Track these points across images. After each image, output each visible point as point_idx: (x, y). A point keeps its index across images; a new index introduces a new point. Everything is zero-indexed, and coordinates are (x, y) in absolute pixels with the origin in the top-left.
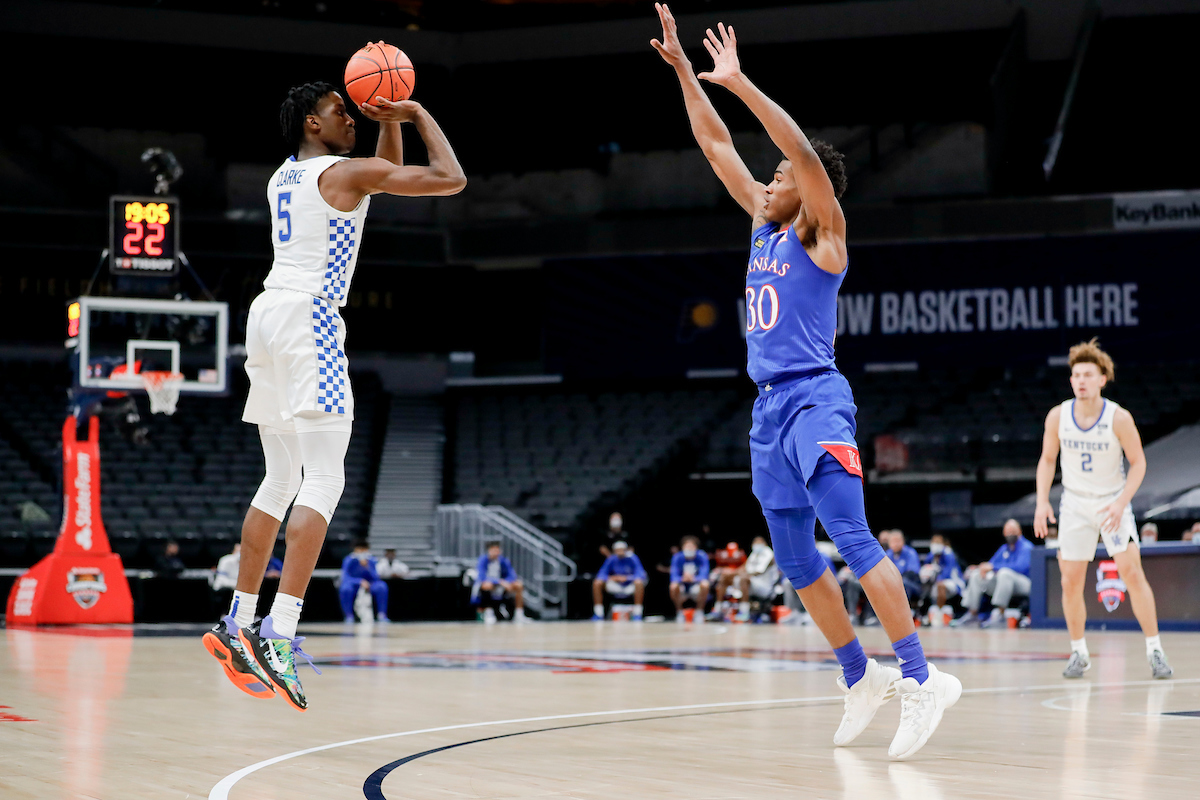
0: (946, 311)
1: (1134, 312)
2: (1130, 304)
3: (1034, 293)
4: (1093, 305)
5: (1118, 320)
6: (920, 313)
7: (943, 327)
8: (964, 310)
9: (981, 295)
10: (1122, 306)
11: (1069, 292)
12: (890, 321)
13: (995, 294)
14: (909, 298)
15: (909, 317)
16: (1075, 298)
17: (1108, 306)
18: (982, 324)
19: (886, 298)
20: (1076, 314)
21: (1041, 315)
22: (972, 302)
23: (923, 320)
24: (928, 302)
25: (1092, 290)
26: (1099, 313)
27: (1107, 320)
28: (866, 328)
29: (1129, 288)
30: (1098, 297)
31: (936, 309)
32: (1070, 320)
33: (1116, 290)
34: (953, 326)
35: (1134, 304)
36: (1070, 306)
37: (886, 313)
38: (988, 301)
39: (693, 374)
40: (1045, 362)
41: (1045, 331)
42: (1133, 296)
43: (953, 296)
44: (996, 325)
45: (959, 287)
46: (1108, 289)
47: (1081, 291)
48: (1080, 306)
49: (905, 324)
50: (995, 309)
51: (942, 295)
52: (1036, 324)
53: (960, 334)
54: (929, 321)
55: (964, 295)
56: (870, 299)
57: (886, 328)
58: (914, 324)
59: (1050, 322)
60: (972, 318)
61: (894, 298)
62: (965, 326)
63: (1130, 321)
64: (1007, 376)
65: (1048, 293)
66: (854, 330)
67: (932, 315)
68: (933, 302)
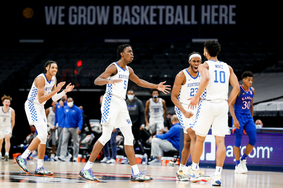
0: (144, 15)
1: (234, 18)
2: (232, 14)
3: (186, 7)
4: (214, 14)
5: (226, 22)
6: (132, 16)
7: (142, 23)
8: (153, 15)
9: (161, 8)
10: (228, 15)
11: (203, 7)
12: (117, 18)
13: (168, 7)
14: (127, 8)
15: (126, 18)
16: (206, 11)
17: (221, 15)
18: (161, 22)
19: (115, 8)
20: (206, 18)
21: (189, 19)
22: (156, 11)
23: (133, 19)
24: (136, 10)
25: (214, 7)
26: (217, 18)
27: (221, 22)
28: (106, 22)
29: (232, 7)
30: (217, 11)
31: (139, 14)
32: (203, 21)
33: (226, 7)
34: (147, 23)
35: (234, 14)
36: (203, 14)
37: (115, 15)
38: (164, 11)
39: (21, 41)
40: (191, 41)
41: (191, 26)
42: (234, 10)
43: (147, 8)
44: (167, 22)
45: (151, 4)
46: (222, 7)
47: (209, 7)
48: (208, 15)
49: (125, 20)
50: (168, 15)
51: (142, 7)
52: (187, 22)
53: (150, 26)
54: (136, 20)
55: (153, 8)
56: (108, 8)
57: (115, 22)
58: (128, 20)
59: (194, 22)
60: (156, 19)
61: (120, 8)
62: (153, 23)
63: (232, 22)
64: (172, 47)
65: (193, 7)
66: (100, 22)
67: (137, 16)
68: (138, 11)
